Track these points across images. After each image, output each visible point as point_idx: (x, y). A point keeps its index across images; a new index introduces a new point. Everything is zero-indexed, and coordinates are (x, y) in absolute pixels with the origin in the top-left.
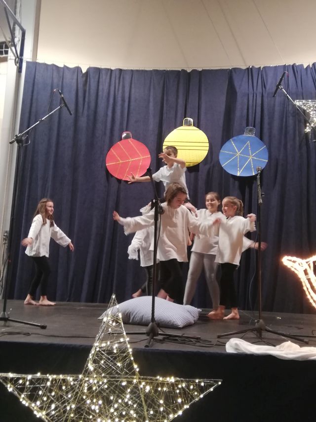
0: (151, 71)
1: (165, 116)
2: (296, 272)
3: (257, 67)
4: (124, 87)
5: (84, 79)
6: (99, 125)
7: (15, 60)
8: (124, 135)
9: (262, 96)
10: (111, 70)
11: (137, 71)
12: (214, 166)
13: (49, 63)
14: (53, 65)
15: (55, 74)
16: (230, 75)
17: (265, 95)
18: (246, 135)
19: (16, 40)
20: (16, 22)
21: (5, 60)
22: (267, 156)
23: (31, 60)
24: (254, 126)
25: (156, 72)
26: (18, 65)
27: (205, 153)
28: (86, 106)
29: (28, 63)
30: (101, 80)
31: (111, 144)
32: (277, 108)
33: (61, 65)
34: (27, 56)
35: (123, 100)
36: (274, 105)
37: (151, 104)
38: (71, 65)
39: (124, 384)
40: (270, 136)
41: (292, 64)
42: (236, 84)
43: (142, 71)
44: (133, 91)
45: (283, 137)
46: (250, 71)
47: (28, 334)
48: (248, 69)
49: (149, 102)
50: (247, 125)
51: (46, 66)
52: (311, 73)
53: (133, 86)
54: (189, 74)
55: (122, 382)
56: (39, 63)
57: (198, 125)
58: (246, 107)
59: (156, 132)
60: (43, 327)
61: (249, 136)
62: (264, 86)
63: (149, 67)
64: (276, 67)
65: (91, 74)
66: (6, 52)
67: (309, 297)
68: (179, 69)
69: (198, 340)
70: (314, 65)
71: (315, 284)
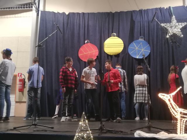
2: (165, 100)
3: (144, 9)
4: (85, 21)
7: (36, 10)
8: (86, 42)
10: (80, 13)
12: (126, 54)
14: (53, 12)
15: (54, 16)
16: (132, 13)
19: (36, 1)
21: (31, 10)
22: (149, 48)
23: (43, 10)
25: (99, 13)
26: (37, 12)
27: (122, 48)
28: (68, 30)
31: (80, 47)
33: (56, 12)
34: (41, 8)
35: (85, 26)
38: (61, 12)
41: (159, 7)
43: (93, 13)
44: (89, 23)
46: (141, 11)
47: (46, 131)
49: (96, 27)
50: (141, 35)
51: (49, 12)
53: (89, 20)
54: (113, 14)
56: (46, 11)
57: (118, 36)
58: (140, 27)
60: (52, 128)
61: (142, 40)
63: (96, 11)
64: (152, 9)
65: (71, 15)
66: (32, 7)
67: (171, 111)
68: (109, 12)
69: (122, 132)
70: (170, 7)
71: (174, 106)
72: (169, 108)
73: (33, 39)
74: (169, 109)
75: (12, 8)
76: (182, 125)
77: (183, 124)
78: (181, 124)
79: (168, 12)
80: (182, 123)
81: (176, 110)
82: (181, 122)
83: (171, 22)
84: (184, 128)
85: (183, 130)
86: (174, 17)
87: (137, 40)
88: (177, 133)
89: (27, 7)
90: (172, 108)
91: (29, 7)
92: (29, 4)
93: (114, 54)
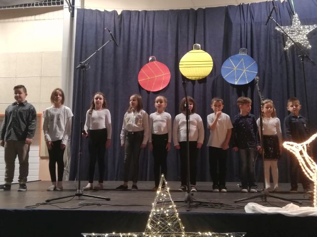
0: (168, 11)
1: (179, 43)
2: (294, 153)
3: (247, 3)
4: (148, 23)
5: (119, 19)
6: (132, 53)
7: (69, 8)
8: (150, 59)
9: (251, 25)
10: (139, 12)
11: (158, 11)
12: (217, 78)
13: (94, 9)
14: (97, 11)
15: (98, 17)
16: (226, 11)
17: (253, 24)
18: (241, 54)
21: (62, 8)
22: (256, 69)
23: (80, 8)
24: (246, 48)
25: (172, 11)
26: (71, 11)
27: (211, 69)
28: (121, 39)
29: (78, 9)
30: (131, 19)
31: (141, 66)
32: (263, 33)
33: (102, 10)
34: (78, 5)
35: (149, 33)
36: (260, 31)
37: (169, 35)
38: (110, 10)
40: (258, 54)
42: (232, 17)
43: (162, 11)
44: (155, 26)
45: (268, 54)
46: (241, 7)
48: (239, 5)
49: (167, 34)
50: (241, 47)
51: (91, 11)
52: (286, 6)
53: (155, 23)
54: (196, 11)
56: (87, 10)
57: (204, 49)
58: (239, 34)
59: (174, 55)
61: (243, 55)
62: (252, 17)
64: (260, 4)
65: (124, 15)
66: (62, 3)
67: (304, 170)
68: (189, 8)
73: (66, 55)
79: (285, 8)
86: (296, 15)
87: (236, 55)
89: (54, 3)
91: (58, 3)
93: (197, 78)
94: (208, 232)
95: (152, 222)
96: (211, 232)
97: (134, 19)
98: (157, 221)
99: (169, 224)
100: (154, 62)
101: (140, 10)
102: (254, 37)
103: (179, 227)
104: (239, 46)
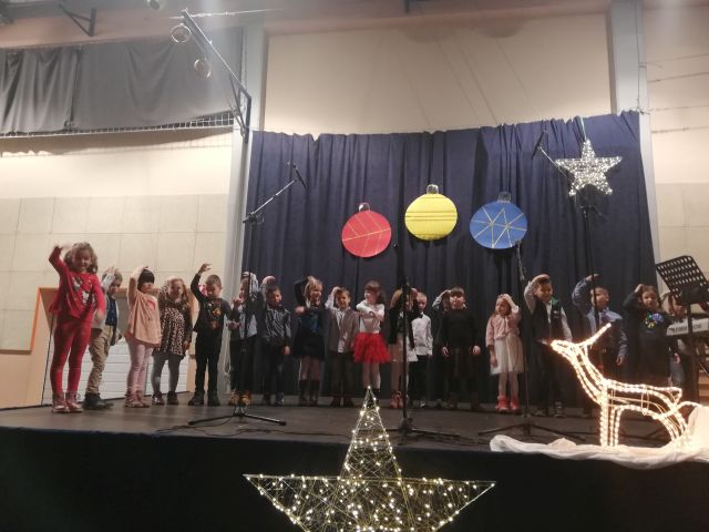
0: (389, 134)
1: (406, 184)
3: (510, 124)
4: (359, 154)
5: (316, 147)
6: (333, 197)
7: (241, 130)
8: (361, 207)
9: (517, 158)
10: (345, 136)
11: (373, 135)
13: (278, 131)
14: (283, 134)
15: (284, 144)
16: (479, 135)
17: (520, 155)
18: (500, 201)
19: (242, 108)
20: (241, 89)
21: (230, 130)
22: (525, 224)
23: (258, 130)
24: (510, 191)
25: (395, 135)
26: (244, 135)
27: (453, 223)
28: (318, 177)
29: (254, 132)
30: (333, 146)
31: (346, 219)
32: (535, 170)
33: (290, 133)
34: (254, 126)
35: (359, 168)
36: (532, 167)
37: (390, 172)
38: (302, 132)
39: (385, 486)
40: (528, 202)
41: (550, 119)
42: (487, 144)
43: (380, 135)
44: (369, 158)
46: (502, 129)
47: (267, 431)
48: (499, 127)
49: (388, 167)
50: (502, 190)
51: (274, 135)
53: (369, 152)
54: (432, 136)
55: (382, 484)
56: (267, 133)
57: (444, 192)
58: (499, 169)
59: (397, 202)
60: (283, 424)
61: (504, 202)
62: (519, 145)
63: (386, 130)
64: (531, 124)
65: (323, 141)
66: (232, 122)
67: (584, 387)
68: (421, 131)
69: (456, 437)
70: (577, 119)
71: (591, 372)
72: (579, 377)
73: (234, 201)
74: (578, 381)
75: (183, 125)
76: (612, 422)
77: (615, 420)
78: (609, 418)
79: (572, 132)
80: (612, 417)
81: (597, 383)
82: (610, 414)
83: (580, 156)
84: (617, 430)
85: (616, 436)
86: (588, 142)
87: (494, 204)
88: (598, 443)
89: (219, 123)
90: (586, 379)
91: (226, 123)
92: (225, 115)
93: (433, 237)
94: (437, 478)
95: (351, 460)
96: (442, 478)
97: (338, 146)
98: (359, 458)
99: (378, 464)
100: (367, 212)
101: (347, 134)
102: (522, 175)
103: (393, 469)
104: (498, 189)
